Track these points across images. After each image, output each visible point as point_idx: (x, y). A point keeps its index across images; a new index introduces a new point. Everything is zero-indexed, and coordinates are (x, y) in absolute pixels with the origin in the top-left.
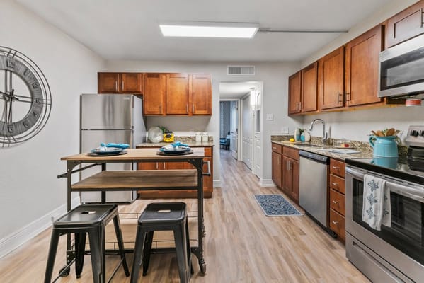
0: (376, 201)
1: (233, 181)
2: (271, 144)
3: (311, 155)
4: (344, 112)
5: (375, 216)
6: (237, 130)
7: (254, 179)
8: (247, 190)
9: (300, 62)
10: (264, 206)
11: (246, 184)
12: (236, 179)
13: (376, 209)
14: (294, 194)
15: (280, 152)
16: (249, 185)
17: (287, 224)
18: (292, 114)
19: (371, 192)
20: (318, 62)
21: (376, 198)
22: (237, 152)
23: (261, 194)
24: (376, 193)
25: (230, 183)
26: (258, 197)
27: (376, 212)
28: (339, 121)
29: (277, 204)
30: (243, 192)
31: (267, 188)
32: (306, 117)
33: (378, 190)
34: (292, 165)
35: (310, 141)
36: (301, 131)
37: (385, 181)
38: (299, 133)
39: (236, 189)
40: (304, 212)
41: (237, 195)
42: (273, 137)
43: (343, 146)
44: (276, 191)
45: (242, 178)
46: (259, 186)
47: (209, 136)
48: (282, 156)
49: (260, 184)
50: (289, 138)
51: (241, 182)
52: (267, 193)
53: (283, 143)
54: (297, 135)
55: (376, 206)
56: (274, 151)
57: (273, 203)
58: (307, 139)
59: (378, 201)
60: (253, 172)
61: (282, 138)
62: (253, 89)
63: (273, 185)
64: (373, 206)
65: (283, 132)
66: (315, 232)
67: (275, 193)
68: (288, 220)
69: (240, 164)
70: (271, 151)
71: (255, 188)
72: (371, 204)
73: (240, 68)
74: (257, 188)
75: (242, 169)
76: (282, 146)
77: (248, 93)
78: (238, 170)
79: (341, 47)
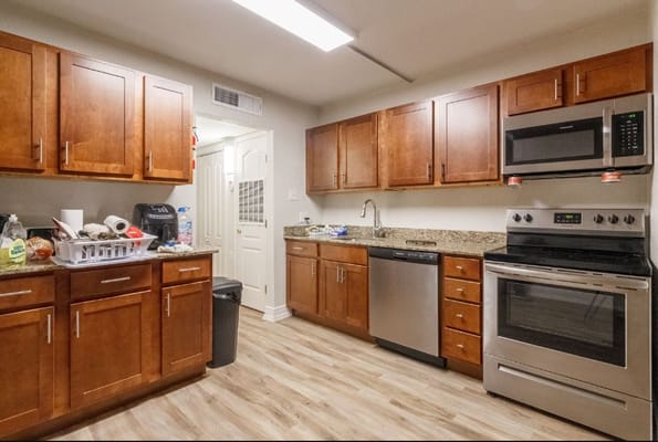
2: (284, 241)
3: (400, 254)
9: (319, 109)
15: (315, 255)
20: (379, 115)
34: (348, 273)
48: (319, 261)
49: (268, 317)
56: (290, 254)
63: (287, 314)
76: (318, 243)
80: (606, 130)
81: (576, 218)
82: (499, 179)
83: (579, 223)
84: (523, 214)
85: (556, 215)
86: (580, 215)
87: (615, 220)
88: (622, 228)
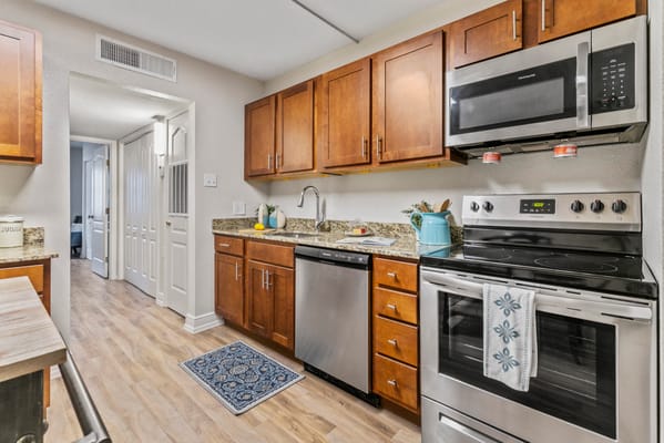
0: (517, 335)
1: (109, 340)
2: (213, 237)
3: (327, 254)
4: (351, 176)
5: (517, 364)
6: (108, 211)
7: (166, 318)
8: (158, 354)
9: (263, 83)
10: (218, 385)
11: (152, 338)
12: (118, 331)
13: (519, 350)
14: (281, 338)
15: (241, 254)
16: (158, 337)
17: (288, 414)
18: (252, 176)
19: (505, 318)
20: (315, 82)
21: (516, 329)
22: (108, 260)
23: (199, 354)
24: (515, 319)
25: (105, 347)
26: (194, 365)
27: (519, 355)
28: (341, 191)
29: (245, 369)
30: (150, 363)
31: (207, 334)
32: (274, 184)
33: (521, 313)
34: (274, 278)
35: (284, 227)
36: (270, 210)
37: (532, 293)
38: (266, 213)
39: (126, 363)
40: (302, 368)
41: (135, 378)
42: (217, 222)
43: (359, 232)
44: (226, 336)
45: (136, 323)
46: (185, 335)
47: (27, 225)
48: (244, 261)
49: (189, 328)
50: (251, 223)
51: (136, 334)
52: (211, 347)
53: (244, 232)
54: (264, 216)
55: (519, 344)
56: (219, 252)
57: (234, 371)
58: (280, 224)
59: (522, 333)
60: (159, 302)
61: (233, 223)
62: (159, 118)
63: (217, 323)
64: (512, 345)
65: (238, 211)
66: (343, 408)
67: (230, 343)
68: (285, 402)
69: (121, 288)
70: (212, 252)
71: (179, 342)
72: (506, 342)
73: (135, 55)
74: (184, 341)
75: (127, 299)
76: (245, 240)
77: (149, 125)
78: (118, 303)
79: (366, 58)
80: (582, 79)
81: (549, 206)
82: (444, 155)
83: (553, 212)
84: (480, 200)
85: (523, 202)
86: (553, 202)
87: (599, 207)
88: (609, 218)
